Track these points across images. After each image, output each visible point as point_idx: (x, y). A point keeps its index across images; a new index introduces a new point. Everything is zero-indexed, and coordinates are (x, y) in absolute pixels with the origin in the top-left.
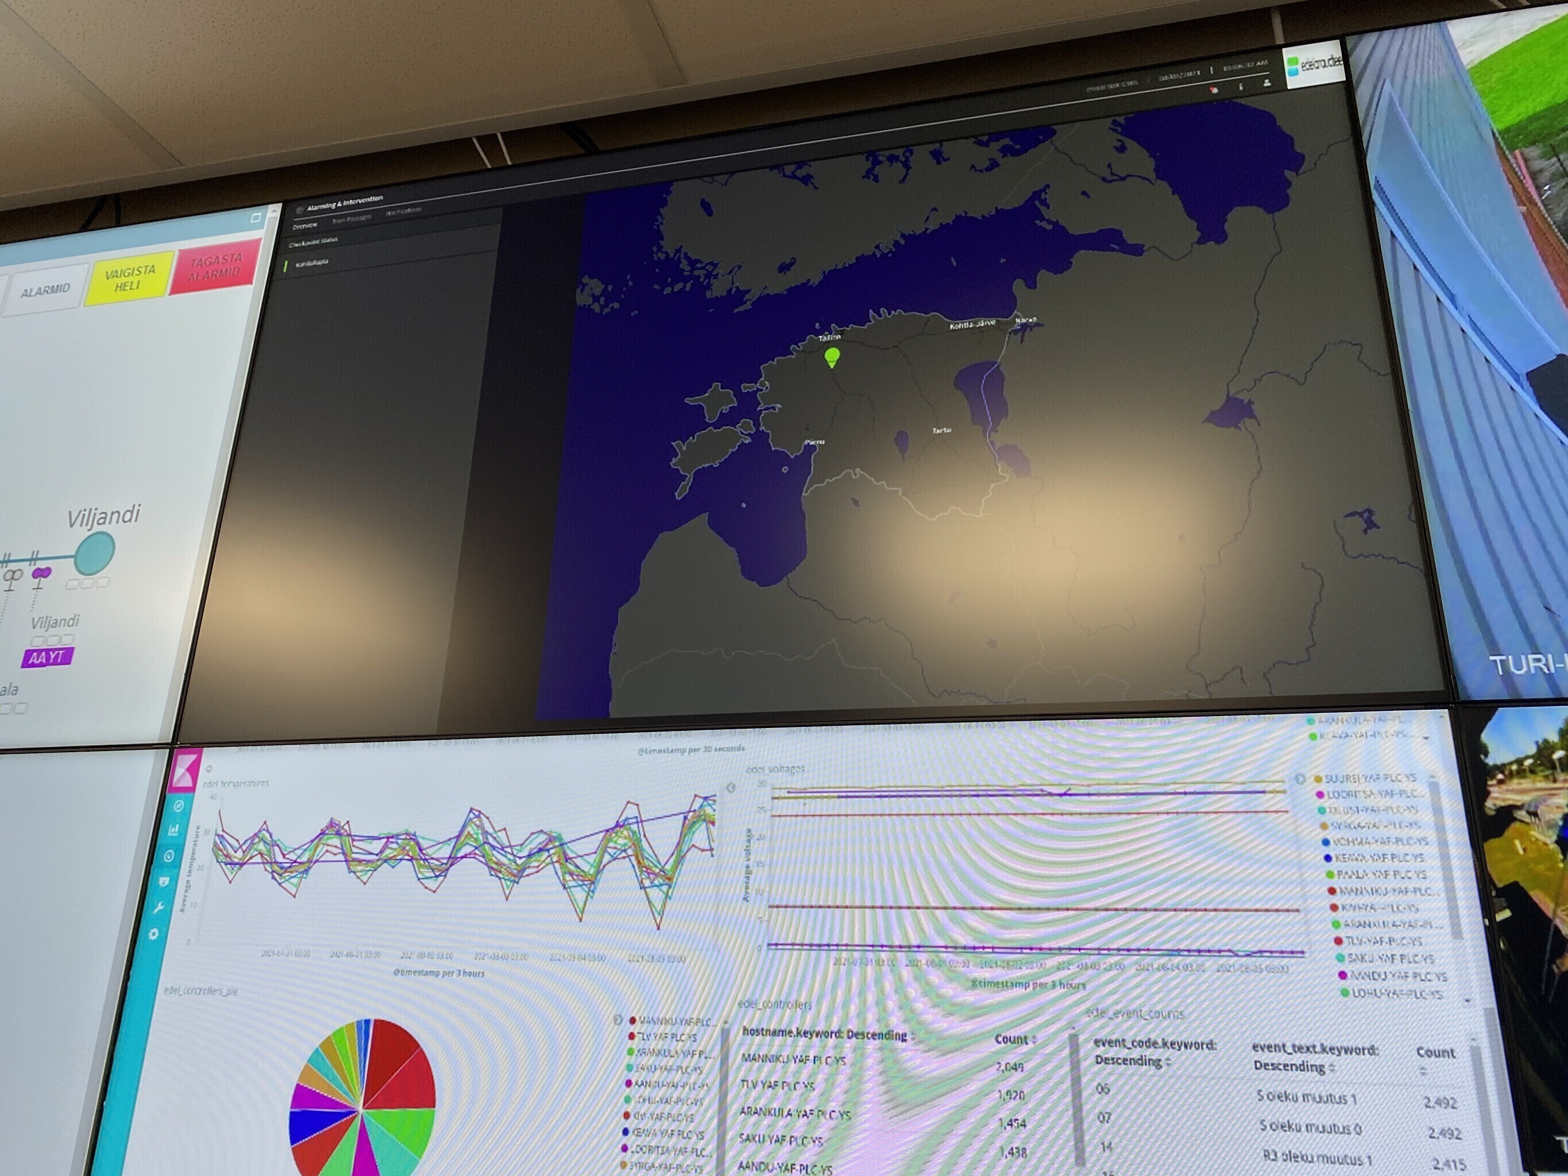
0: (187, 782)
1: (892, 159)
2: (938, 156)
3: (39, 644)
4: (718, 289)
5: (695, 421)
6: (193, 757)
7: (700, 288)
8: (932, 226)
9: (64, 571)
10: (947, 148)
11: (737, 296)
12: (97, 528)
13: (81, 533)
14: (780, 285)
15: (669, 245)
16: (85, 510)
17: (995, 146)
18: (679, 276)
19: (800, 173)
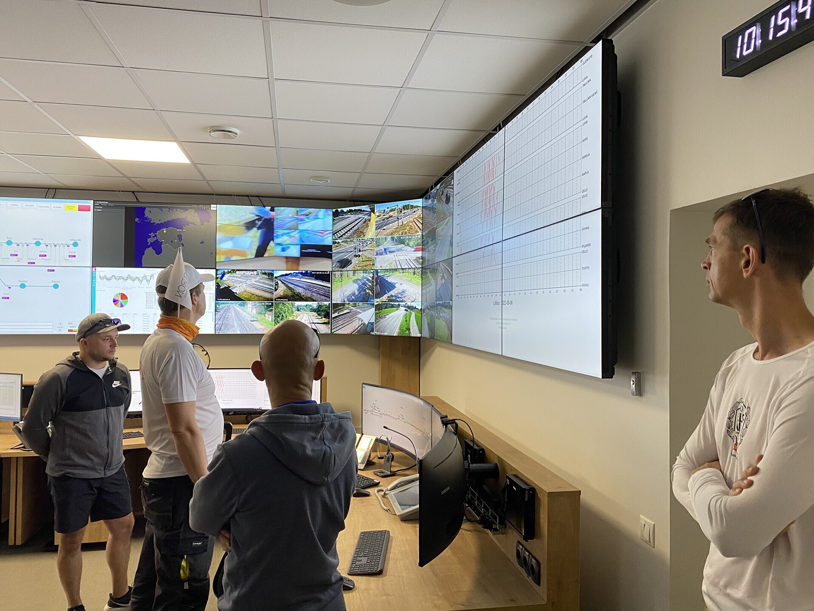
0: (95, 271)
1: (171, 210)
2: (176, 210)
3: (70, 254)
4: (152, 222)
5: (150, 237)
6: (95, 268)
7: (150, 221)
8: (175, 218)
9: (71, 246)
10: (177, 209)
11: (154, 223)
12: (75, 241)
13: (73, 242)
14: (159, 222)
15: (146, 216)
16: (72, 239)
17: (183, 210)
18: (147, 220)
19: (161, 209)
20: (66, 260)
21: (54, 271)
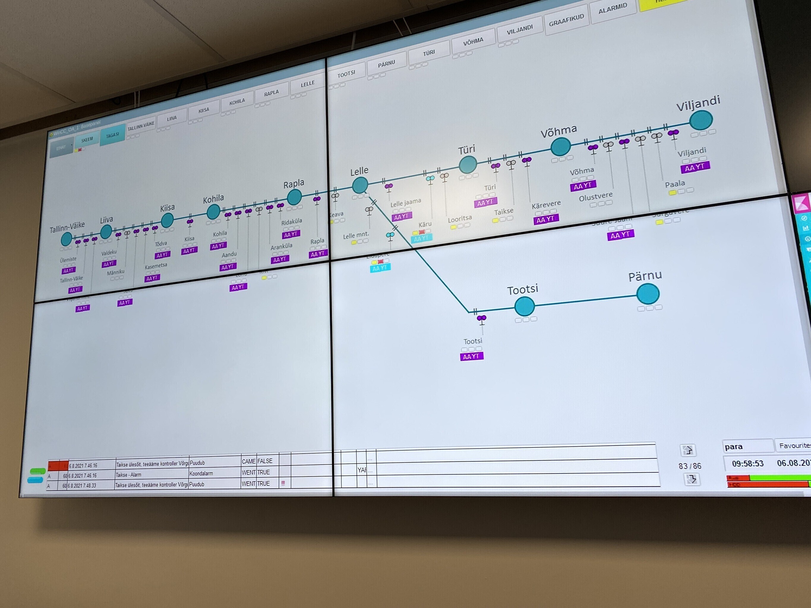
0: (805, 208)
3: (686, 162)
6: (803, 198)
9: (686, 131)
12: (696, 110)
13: (689, 113)
16: (686, 102)
20: (673, 185)
21: (631, 234)
